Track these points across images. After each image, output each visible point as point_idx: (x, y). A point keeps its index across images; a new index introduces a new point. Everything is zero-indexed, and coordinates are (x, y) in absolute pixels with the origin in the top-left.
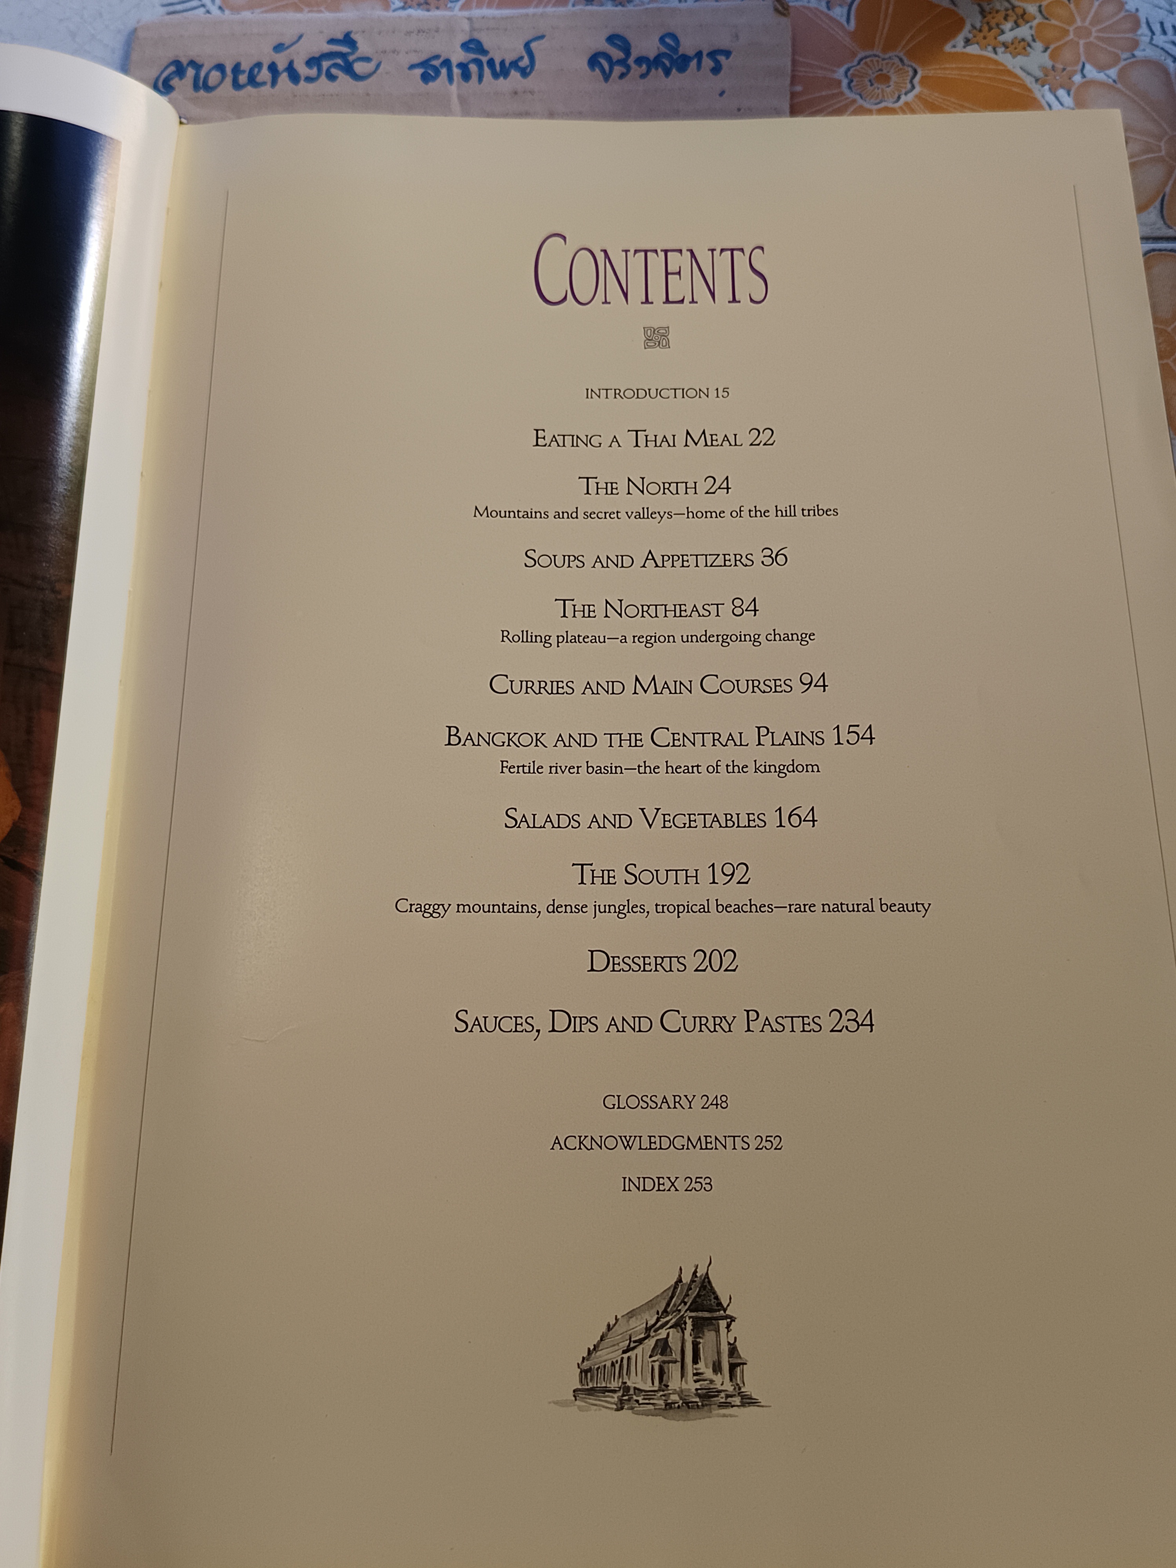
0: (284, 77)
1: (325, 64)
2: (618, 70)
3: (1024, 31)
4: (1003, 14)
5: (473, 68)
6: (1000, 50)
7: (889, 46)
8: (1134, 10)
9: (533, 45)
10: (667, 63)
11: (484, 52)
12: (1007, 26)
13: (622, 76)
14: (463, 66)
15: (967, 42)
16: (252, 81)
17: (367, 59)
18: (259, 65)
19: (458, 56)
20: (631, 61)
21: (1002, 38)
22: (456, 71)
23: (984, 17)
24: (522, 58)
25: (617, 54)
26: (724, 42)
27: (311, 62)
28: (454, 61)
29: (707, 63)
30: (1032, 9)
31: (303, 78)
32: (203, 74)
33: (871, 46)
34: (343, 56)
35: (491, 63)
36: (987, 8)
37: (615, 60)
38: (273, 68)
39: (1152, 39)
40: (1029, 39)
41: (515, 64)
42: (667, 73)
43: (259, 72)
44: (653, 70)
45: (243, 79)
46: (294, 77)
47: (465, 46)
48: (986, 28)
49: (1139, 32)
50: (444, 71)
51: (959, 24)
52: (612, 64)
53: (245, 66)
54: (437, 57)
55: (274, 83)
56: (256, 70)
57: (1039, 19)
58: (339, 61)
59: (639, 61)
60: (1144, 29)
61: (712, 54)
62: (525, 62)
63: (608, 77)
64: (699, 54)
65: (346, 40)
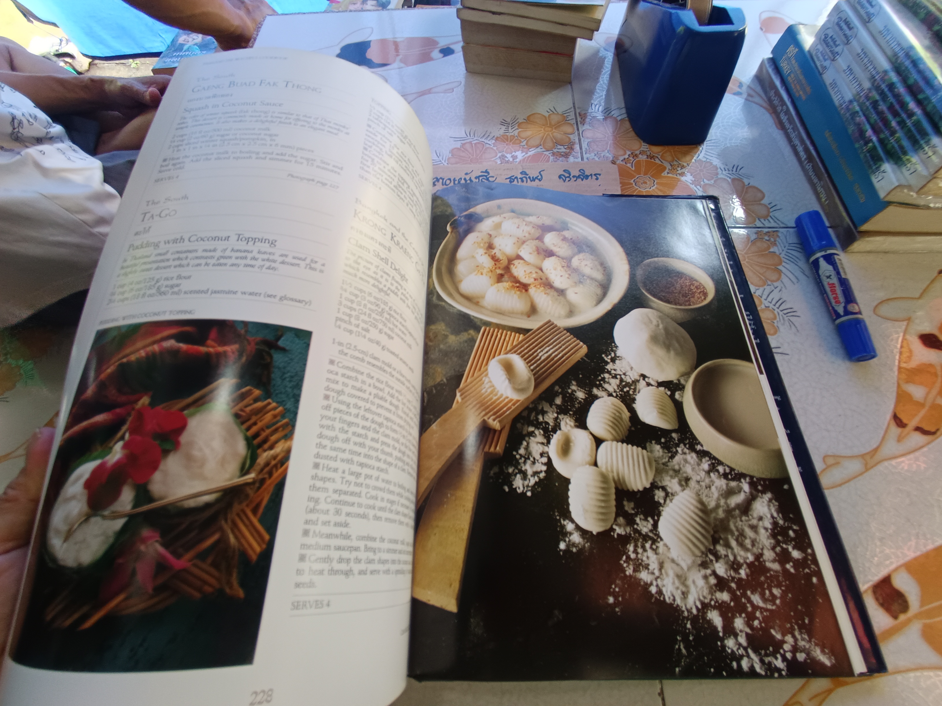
1: (481, 178)
2: (568, 179)
3: (684, 170)
4: (677, 166)
5: (524, 179)
6: (678, 175)
7: (645, 174)
8: (715, 165)
9: (542, 173)
10: (582, 177)
11: (528, 175)
12: (679, 169)
13: (569, 181)
14: (521, 179)
15: (668, 173)
16: (459, 183)
17: (493, 177)
18: (461, 179)
19: (520, 176)
20: (571, 177)
21: (678, 172)
22: (519, 180)
23: (672, 166)
24: (538, 176)
25: (567, 175)
26: (599, 171)
27: (476, 178)
28: (519, 178)
29: (594, 177)
30: (685, 164)
31: (474, 182)
32: (444, 181)
33: (640, 174)
34: (486, 176)
35: (529, 178)
36: (672, 164)
38: (465, 179)
39: (722, 173)
40: (686, 172)
41: (537, 178)
42: (582, 180)
44: (578, 179)
45: (456, 182)
47: (521, 173)
48: (673, 170)
50: (516, 180)
51: (665, 168)
52: (566, 178)
53: (457, 179)
54: (513, 176)
55: (465, 183)
57: (688, 167)
59: (574, 177)
60: (719, 170)
61: (595, 175)
62: (540, 177)
63: (564, 181)
64: (591, 175)
65: (486, 172)
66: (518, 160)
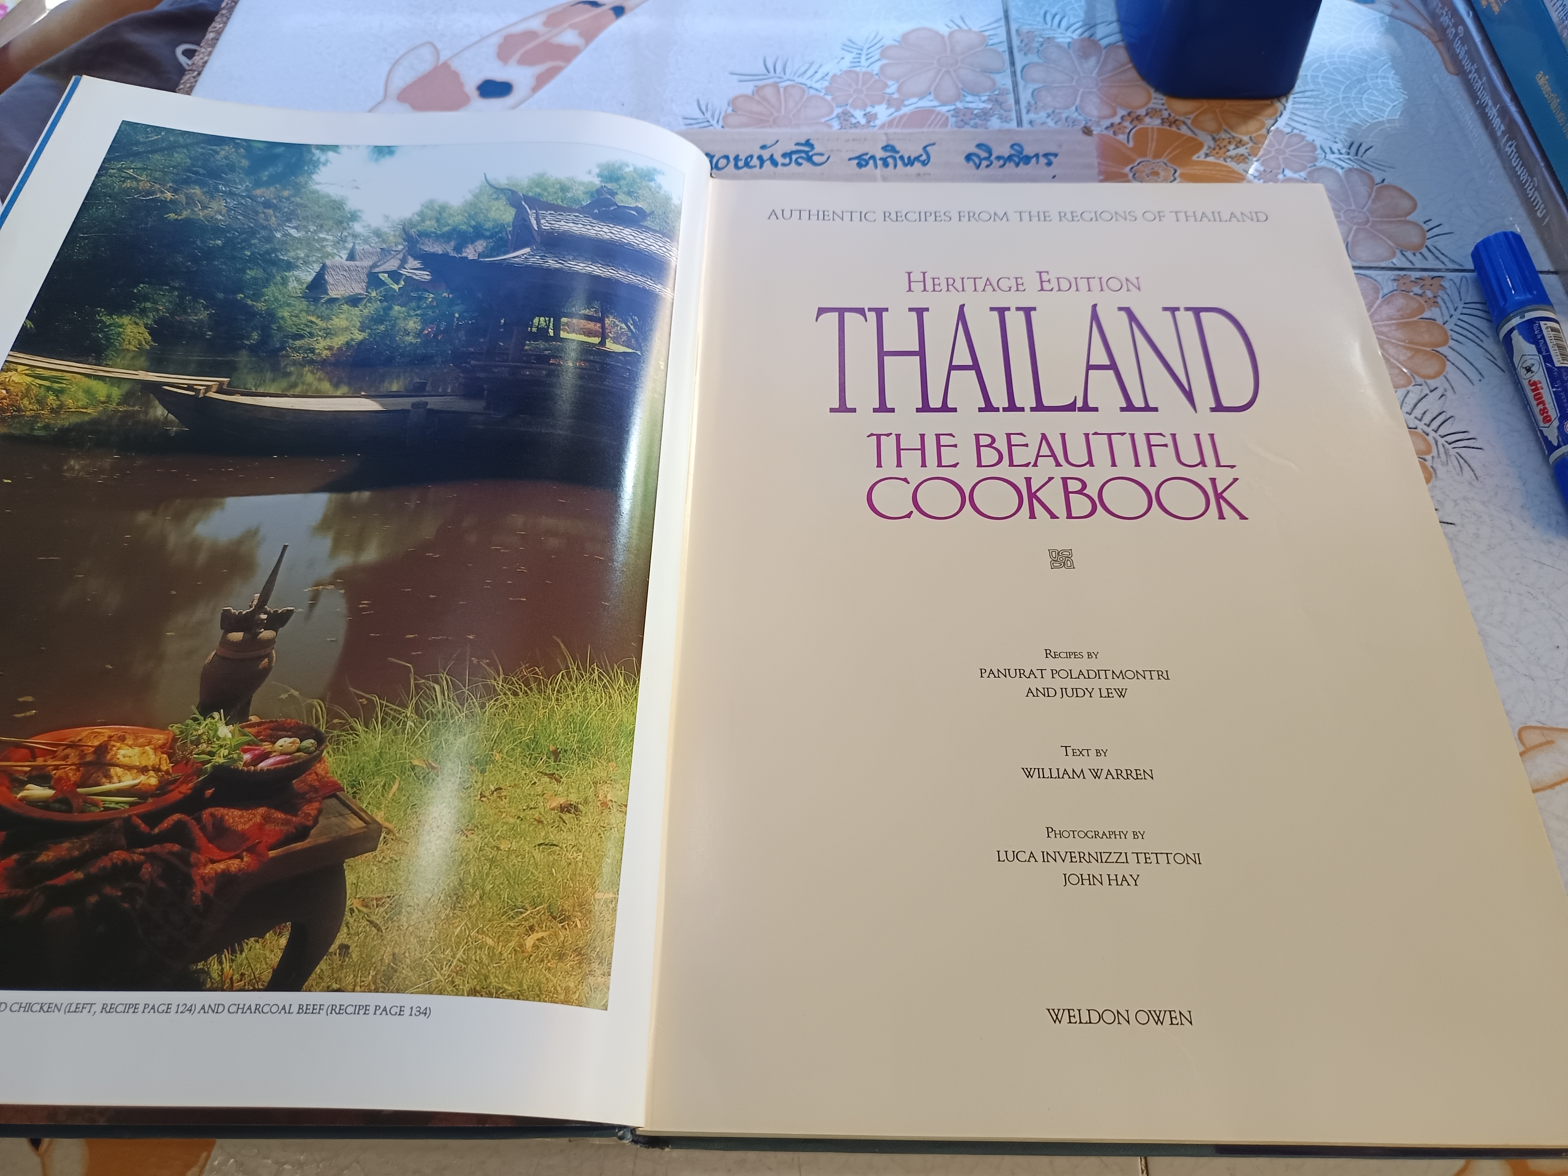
0: (768, 164)
1: (794, 157)
2: (985, 163)
3: (1242, 150)
4: (1227, 141)
5: (890, 160)
6: (1229, 160)
7: (1157, 156)
8: (1311, 141)
9: (928, 149)
10: (1017, 160)
11: (898, 152)
12: (1232, 147)
13: (987, 166)
14: (884, 159)
15: (1207, 155)
16: (747, 164)
17: (822, 155)
18: (752, 157)
19: (880, 154)
20: (993, 158)
21: (1229, 154)
22: (879, 163)
23: (1216, 142)
24: (921, 155)
25: (984, 154)
26: (1053, 149)
27: (784, 155)
28: (878, 157)
29: (1043, 160)
30: (1246, 138)
31: (779, 164)
32: (715, 161)
33: (1145, 155)
34: (806, 152)
35: (902, 158)
36: (1217, 137)
37: (982, 157)
38: (760, 158)
39: (1325, 157)
40: (1247, 155)
41: (917, 159)
42: (1017, 165)
43: (751, 160)
44: (1007, 164)
45: (741, 164)
46: (775, 163)
47: (885, 148)
48: (1217, 148)
49: (1317, 152)
50: (871, 162)
51: (1200, 146)
52: (980, 160)
53: (743, 157)
54: (867, 154)
55: (761, 166)
56: (749, 159)
57: (1251, 144)
58: (803, 155)
59: (999, 158)
60: (1319, 151)
61: (1046, 155)
62: (924, 157)
63: (978, 167)
64: (1037, 156)
65: (808, 143)
66: (878, 123)
